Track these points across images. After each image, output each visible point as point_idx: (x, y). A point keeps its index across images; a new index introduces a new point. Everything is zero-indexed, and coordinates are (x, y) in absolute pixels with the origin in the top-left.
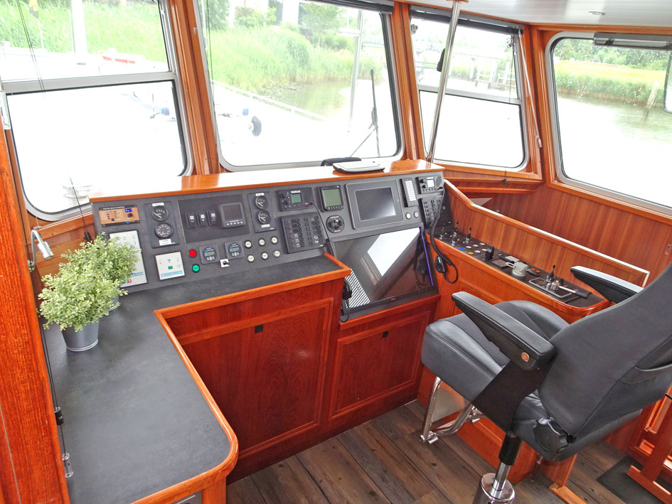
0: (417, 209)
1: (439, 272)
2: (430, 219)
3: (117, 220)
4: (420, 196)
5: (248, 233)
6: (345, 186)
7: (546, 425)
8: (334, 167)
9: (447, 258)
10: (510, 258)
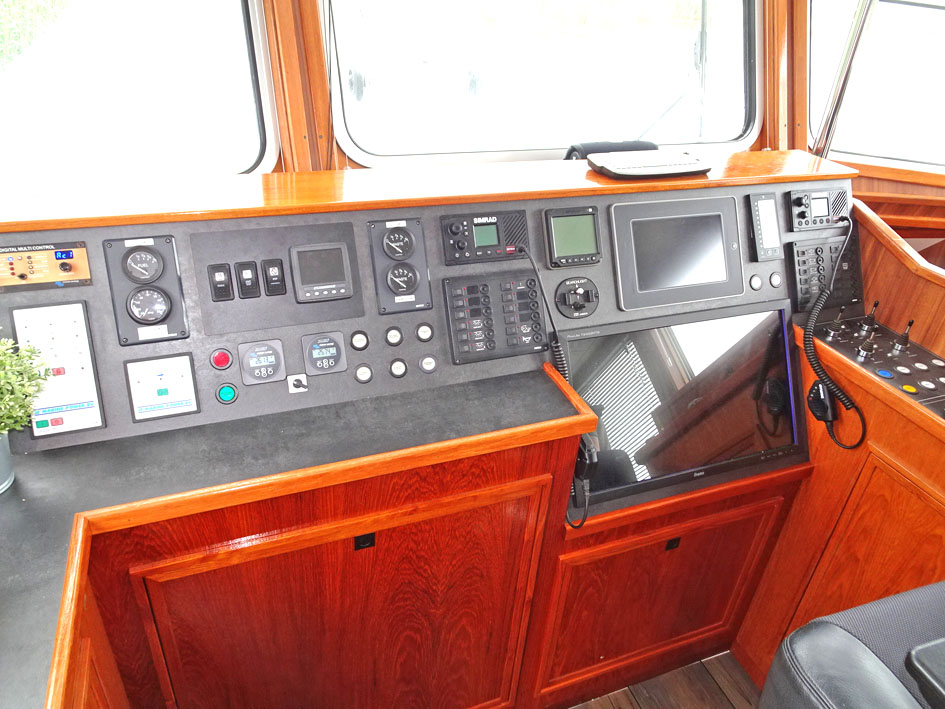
0: (778, 266)
1: (819, 418)
2: (807, 292)
3: (33, 279)
4: (789, 238)
5: (362, 314)
6: (609, 207)
8: (591, 164)
9: (841, 390)
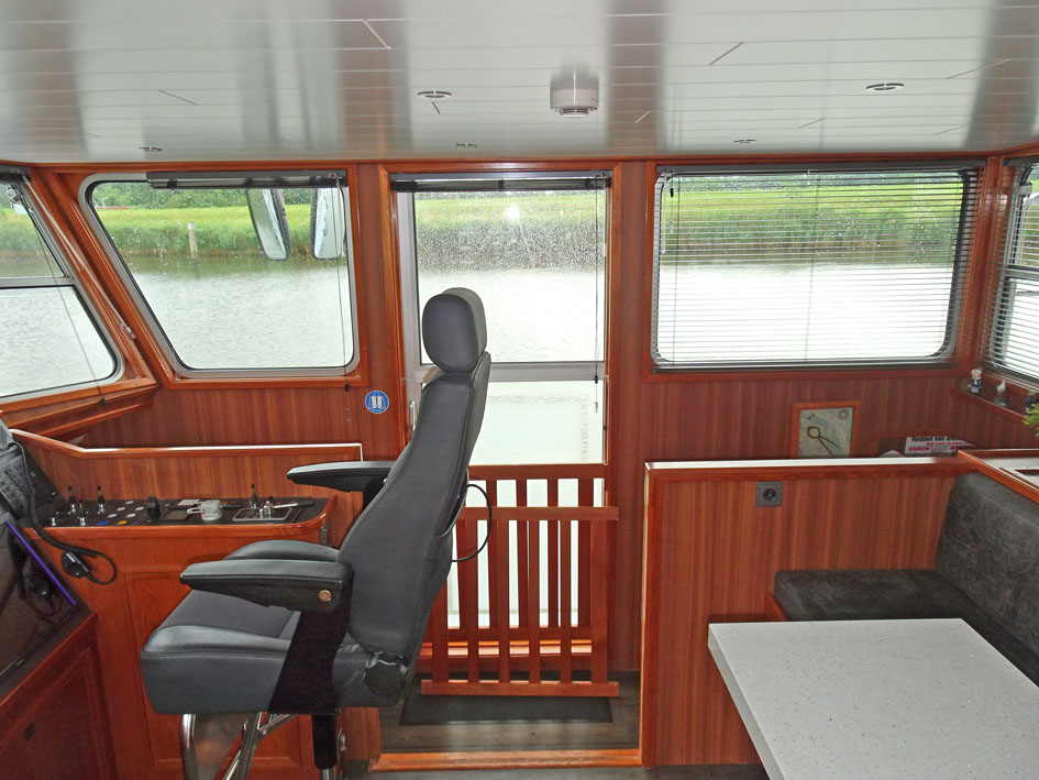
1: (79, 577)
7: (378, 664)
9: (84, 549)
10: (184, 503)
